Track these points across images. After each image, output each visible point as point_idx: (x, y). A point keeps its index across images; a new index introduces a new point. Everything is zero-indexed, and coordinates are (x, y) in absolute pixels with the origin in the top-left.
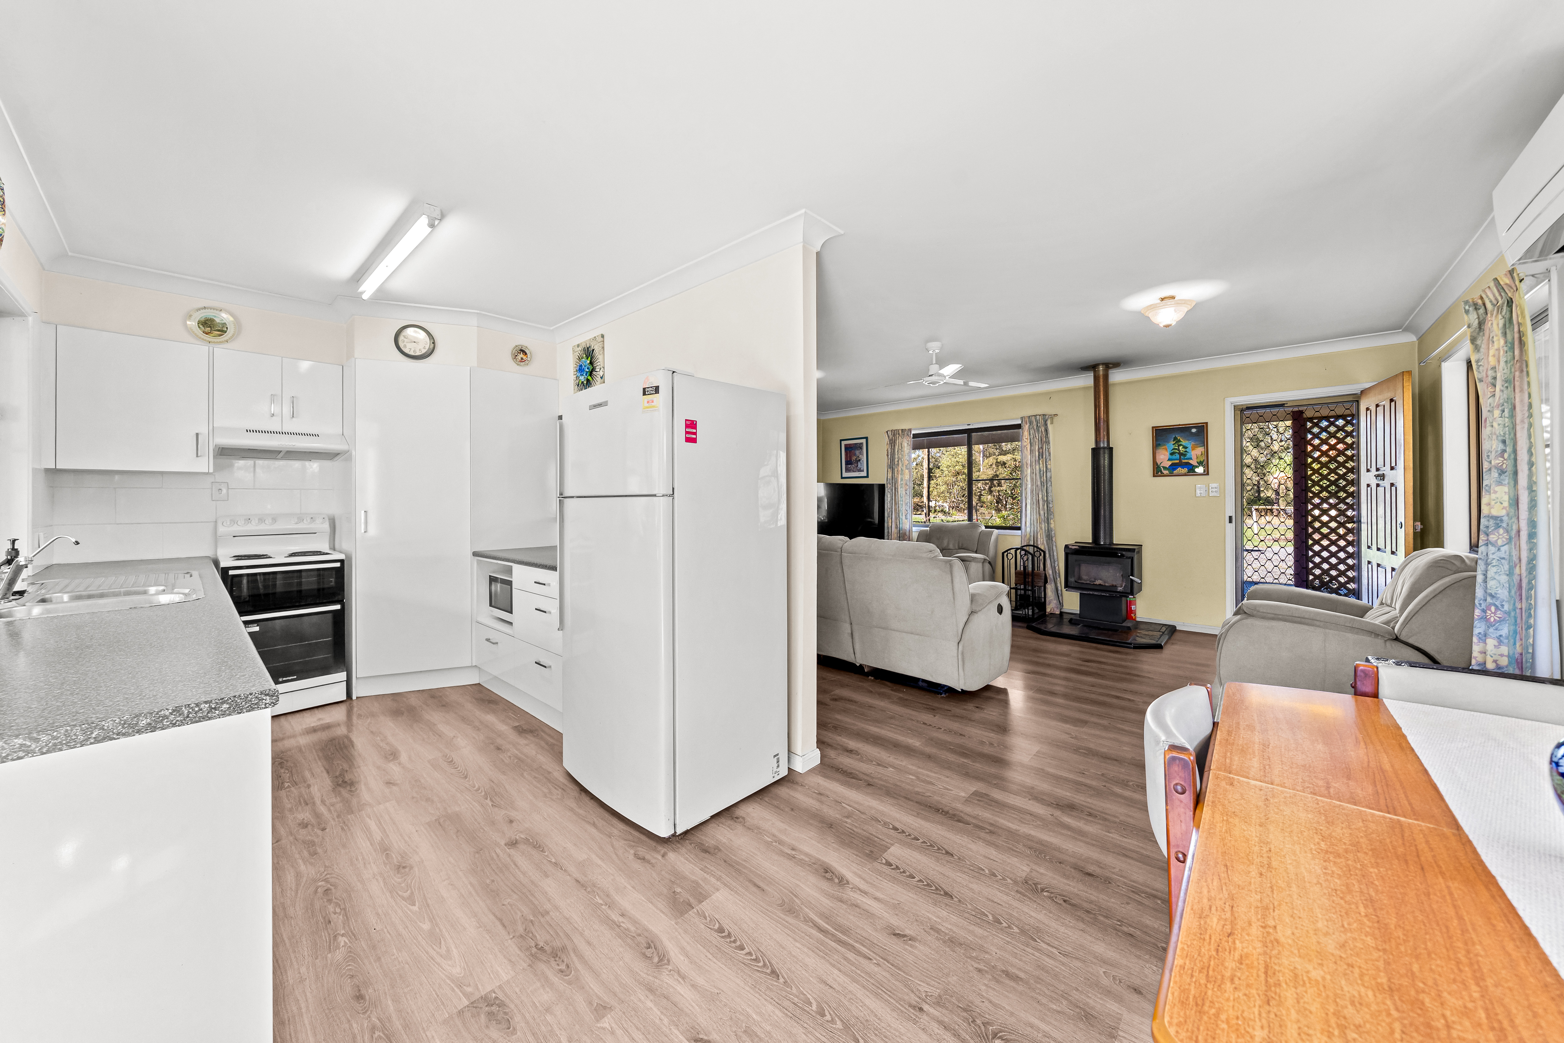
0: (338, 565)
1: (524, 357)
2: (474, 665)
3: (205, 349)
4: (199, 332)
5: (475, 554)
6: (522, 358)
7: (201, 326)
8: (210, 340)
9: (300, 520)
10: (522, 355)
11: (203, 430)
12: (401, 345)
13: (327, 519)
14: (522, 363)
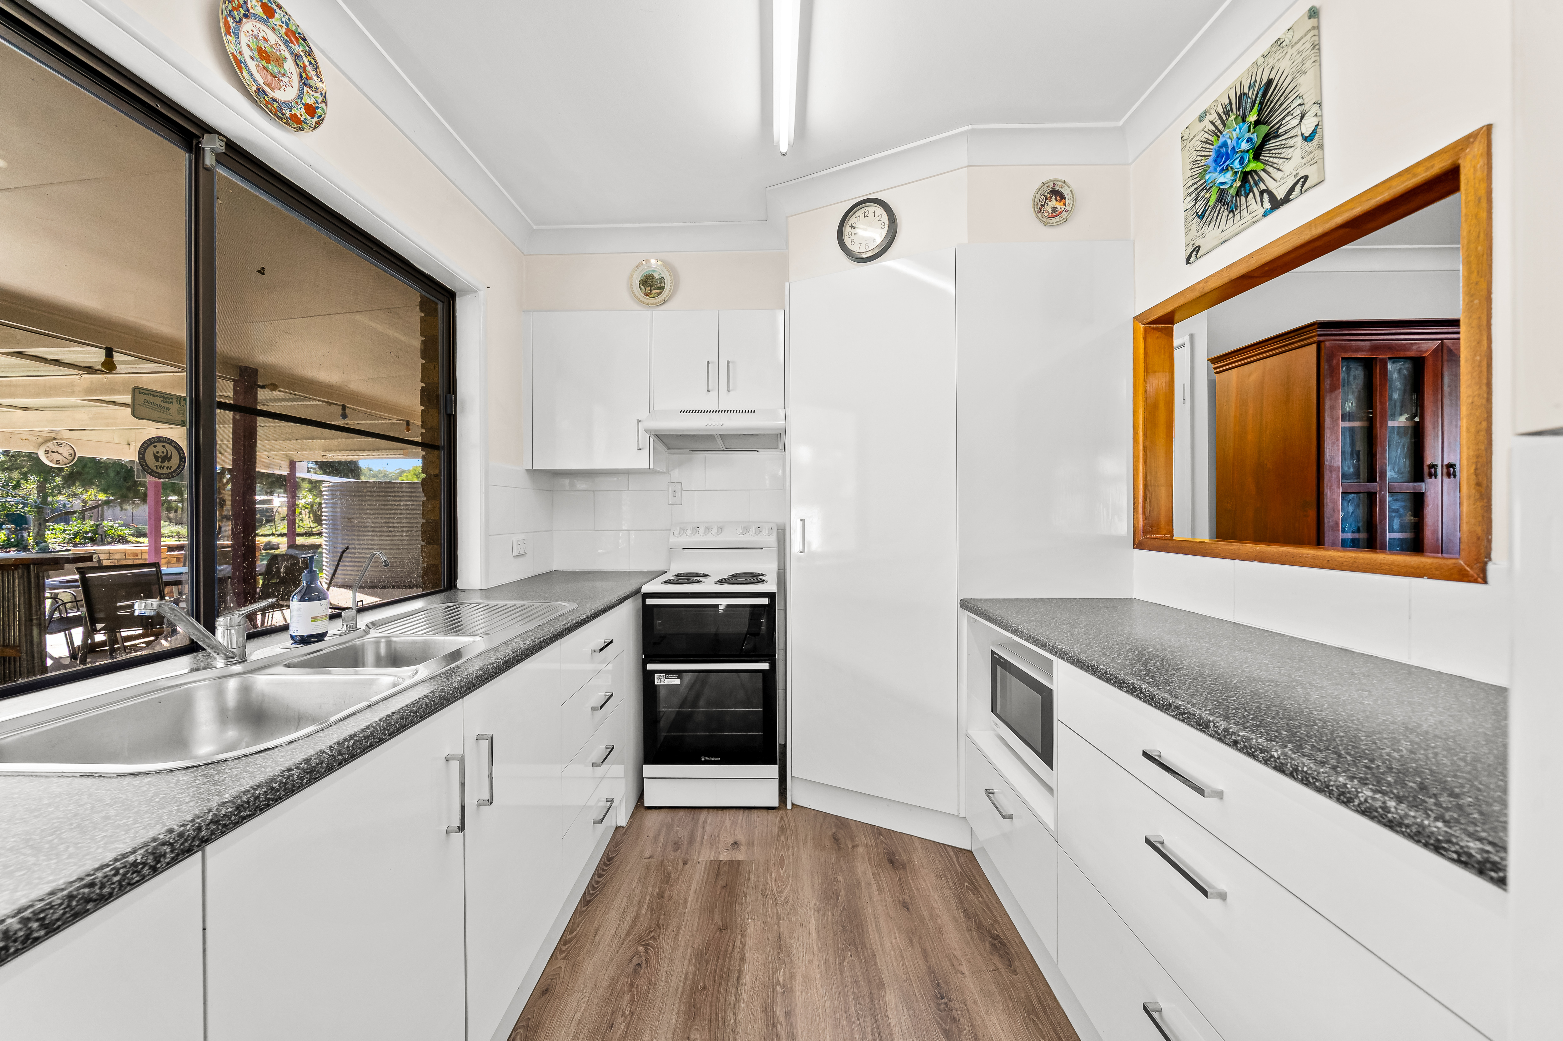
0: (765, 601)
1: (1059, 206)
2: (962, 815)
3: (644, 313)
4: (640, 294)
5: (965, 604)
6: (1054, 209)
7: (642, 287)
8: (649, 302)
9: (746, 530)
10: (1054, 203)
11: (643, 415)
12: (847, 241)
13: (775, 530)
14: (1054, 220)
